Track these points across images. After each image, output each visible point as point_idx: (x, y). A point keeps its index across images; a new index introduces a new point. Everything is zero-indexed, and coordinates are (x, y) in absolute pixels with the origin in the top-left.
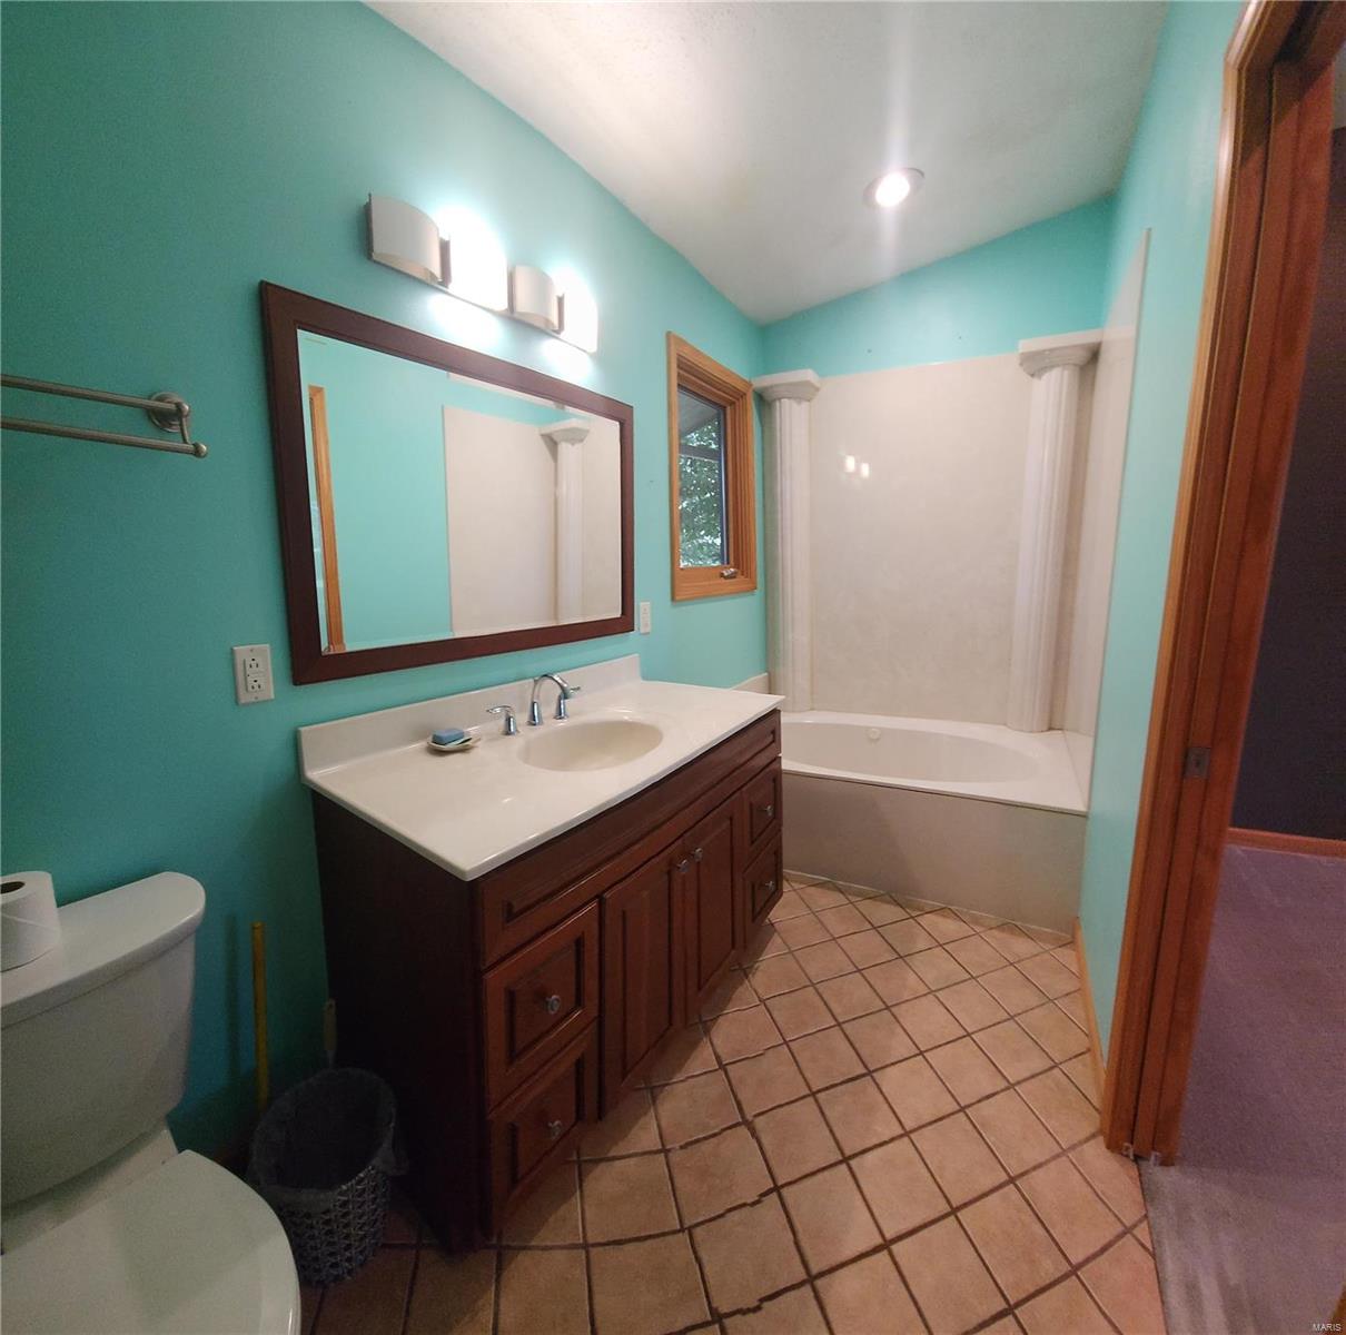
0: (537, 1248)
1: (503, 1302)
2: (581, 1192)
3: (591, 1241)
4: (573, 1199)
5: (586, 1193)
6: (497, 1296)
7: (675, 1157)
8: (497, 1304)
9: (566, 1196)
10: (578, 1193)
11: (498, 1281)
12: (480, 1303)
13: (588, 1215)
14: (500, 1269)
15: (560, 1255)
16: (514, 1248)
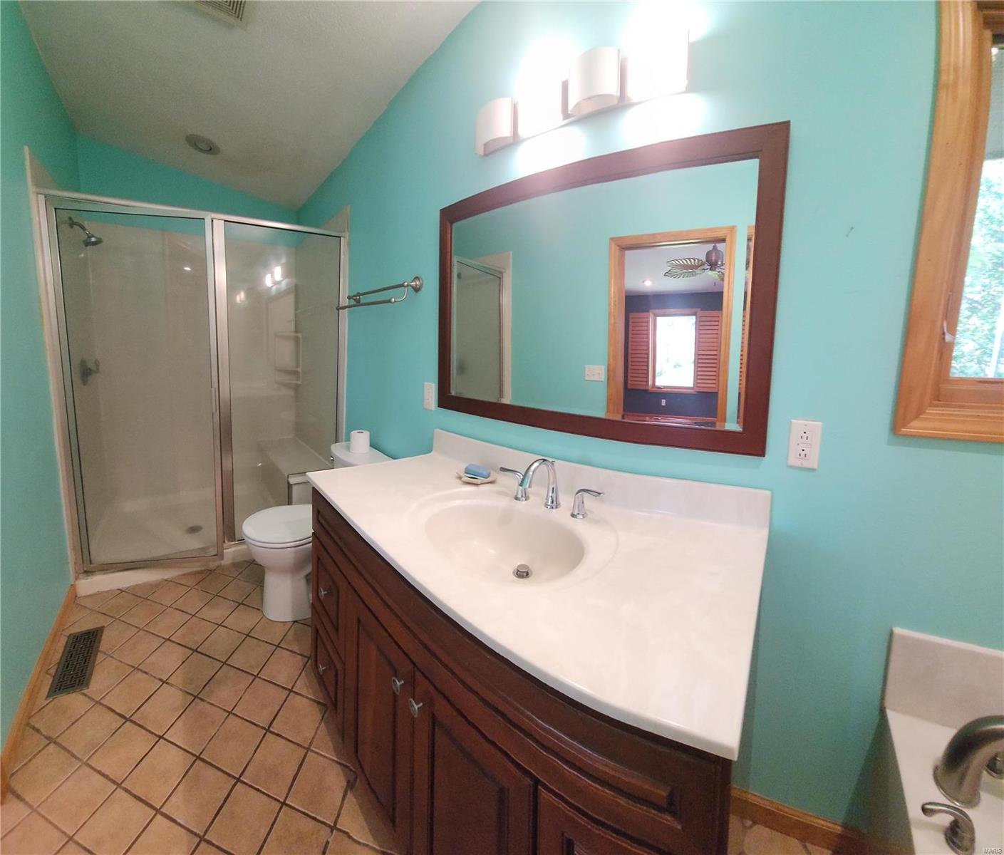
0: (320, 724)
1: (305, 700)
2: (337, 762)
3: (310, 754)
4: (333, 754)
5: (334, 764)
6: (311, 699)
7: (325, 832)
8: (307, 698)
9: (337, 751)
10: (336, 759)
11: (315, 701)
12: (310, 691)
13: (321, 758)
14: (319, 703)
15: (310, 735)
16: (325, 712)
